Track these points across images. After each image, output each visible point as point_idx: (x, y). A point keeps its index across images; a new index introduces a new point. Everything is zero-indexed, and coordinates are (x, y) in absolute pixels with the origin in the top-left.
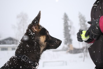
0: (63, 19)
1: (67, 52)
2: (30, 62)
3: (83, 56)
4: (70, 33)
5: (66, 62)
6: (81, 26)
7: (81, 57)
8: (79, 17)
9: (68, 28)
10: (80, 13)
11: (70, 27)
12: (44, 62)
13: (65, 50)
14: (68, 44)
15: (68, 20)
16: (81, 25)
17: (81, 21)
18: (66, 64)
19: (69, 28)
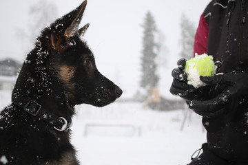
0: (142, 26)
1: (144, 107)
2: (45, 116)
3: (182, 118)
4: (157, 61)
5: (140, 129)
6: (184, 48)
7: (176, 120)
8: (182, 25)
9: (152, 50)
10: (184, 16)
11: (158, 47)
12: (88, 126)
13: (140, 101)
14: (148, 87)
15: (155, 29)
16: (183, 44)
17: (184, 36)
18: (140, 134)
19: (155, 50)
